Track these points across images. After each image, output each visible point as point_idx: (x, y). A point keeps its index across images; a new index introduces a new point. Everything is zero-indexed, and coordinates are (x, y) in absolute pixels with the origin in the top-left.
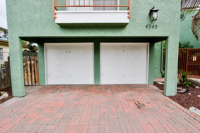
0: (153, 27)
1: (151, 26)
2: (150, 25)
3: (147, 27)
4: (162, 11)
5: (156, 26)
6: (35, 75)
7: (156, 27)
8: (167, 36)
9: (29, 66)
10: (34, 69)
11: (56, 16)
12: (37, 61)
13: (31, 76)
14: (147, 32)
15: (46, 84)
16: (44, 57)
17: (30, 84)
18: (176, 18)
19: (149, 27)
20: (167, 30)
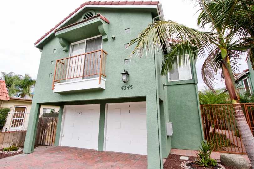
0: (129, 88)
1: (127, 87)
2: (125, 86)
3: (122, 88)
4: (136, 72)
5: (131, 86)
6: (53, 135)
7: (131, 88)
8: (144, 95)
9: (51, 126)
10: (54, 129)
11: (54, 87)
12: (57, 122)
13: (51, 135)
14: (123, 93)
15: (59, 146)
16: (62, 118)
17: (48, 144)
18: (151, 76)
19: (124, 88)
20: (143, 89)
